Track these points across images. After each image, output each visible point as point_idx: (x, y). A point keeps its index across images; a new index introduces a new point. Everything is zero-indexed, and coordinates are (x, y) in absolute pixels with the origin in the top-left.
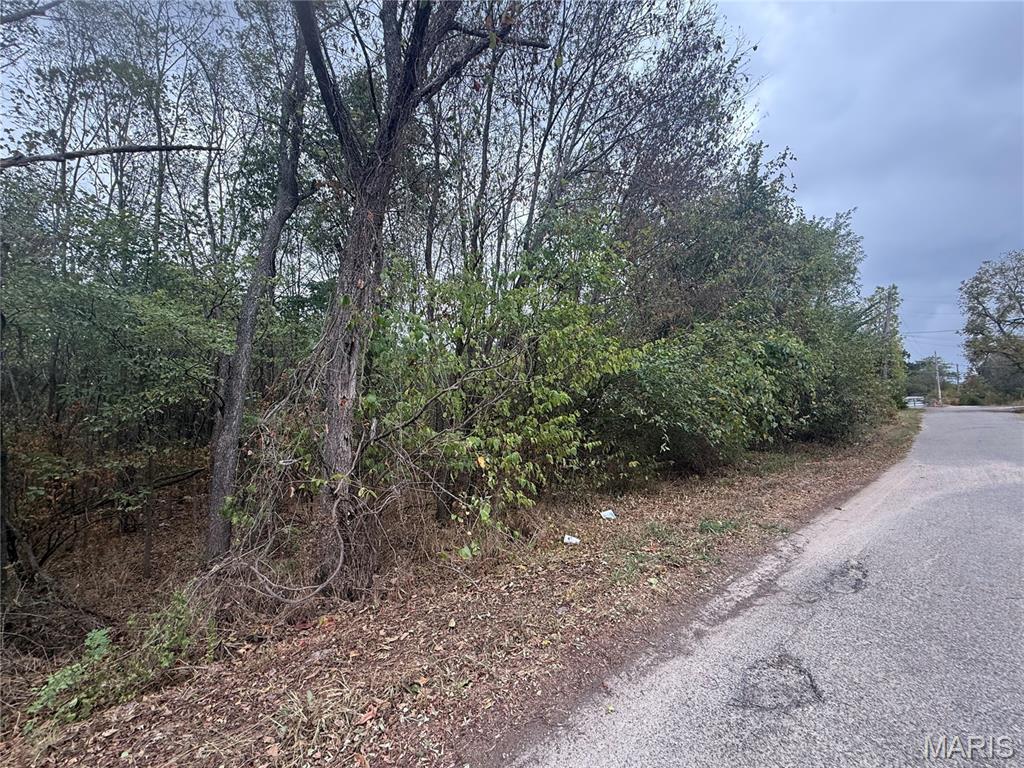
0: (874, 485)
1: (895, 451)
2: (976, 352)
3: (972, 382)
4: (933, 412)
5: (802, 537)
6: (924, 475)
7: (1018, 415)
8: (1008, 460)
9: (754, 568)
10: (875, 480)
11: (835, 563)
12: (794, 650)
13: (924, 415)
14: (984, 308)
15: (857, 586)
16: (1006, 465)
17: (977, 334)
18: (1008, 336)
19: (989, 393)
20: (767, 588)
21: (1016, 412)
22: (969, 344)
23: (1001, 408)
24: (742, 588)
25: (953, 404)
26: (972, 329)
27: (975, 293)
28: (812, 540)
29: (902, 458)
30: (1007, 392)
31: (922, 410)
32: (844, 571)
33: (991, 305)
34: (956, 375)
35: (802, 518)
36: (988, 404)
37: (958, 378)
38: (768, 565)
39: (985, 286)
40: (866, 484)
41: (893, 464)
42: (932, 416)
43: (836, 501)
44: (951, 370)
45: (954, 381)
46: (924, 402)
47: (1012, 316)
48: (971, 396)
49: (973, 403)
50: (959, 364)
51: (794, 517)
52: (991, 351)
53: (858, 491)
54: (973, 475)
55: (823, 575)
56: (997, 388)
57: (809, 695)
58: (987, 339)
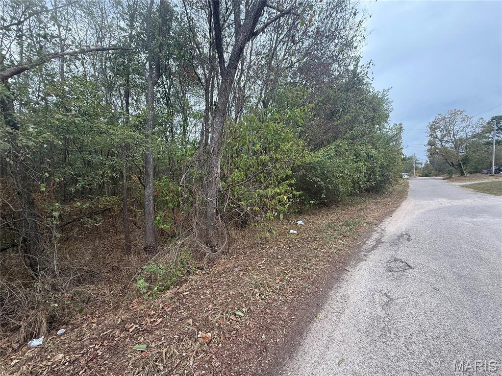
0: (399, 208)
1: (402, 195)
2: (432, 153)
3: (427, 166)
4: (412, 179)
5: (383, 226)
6: (416, 204)
7: (444, 180)
8: (444, 198)
9: (371, 236)
10: (399, 206)
11: (399, 233)
12: (398, 257)
13: (409, 181)
14: (436, 135)
15: (408, 240)
16: (444, 200)
17: (432, 146)
18: (444, 147)
19: (433, 172)
20: (379, 242)
21: (443, 179)
22: (429, 151)
23: (437, 178)
24: (371, 242)
25: (419, 176)
26: (431, 144)
27: (433, 128)
28: (387, 227)
29: (406, 198)
30: (440, 171)
31: (408, 179)
32: (402, 236)
33: (439, 134)
34: (421, 164)
35: (380, 220)
36: (432, 176)
37: (422, 165)
38: (375, 236)
39: (437, 125)
40: (397, 207)
41: (404, 200)
42: (412, 181)
43: (390, 213)
44: (419, 162)
45: (420, 166)
46: (408, 175)
47: (445, 139)
48: (426, 173)
49: (427, 176)
50: (423, 159)
51: (377, 220)
52: (437, 153)
53: (395, 210)
54: (434, 203)
55: (396, 237)
56: (436, 170)
57: (407, 268)
58: (436, 148)
